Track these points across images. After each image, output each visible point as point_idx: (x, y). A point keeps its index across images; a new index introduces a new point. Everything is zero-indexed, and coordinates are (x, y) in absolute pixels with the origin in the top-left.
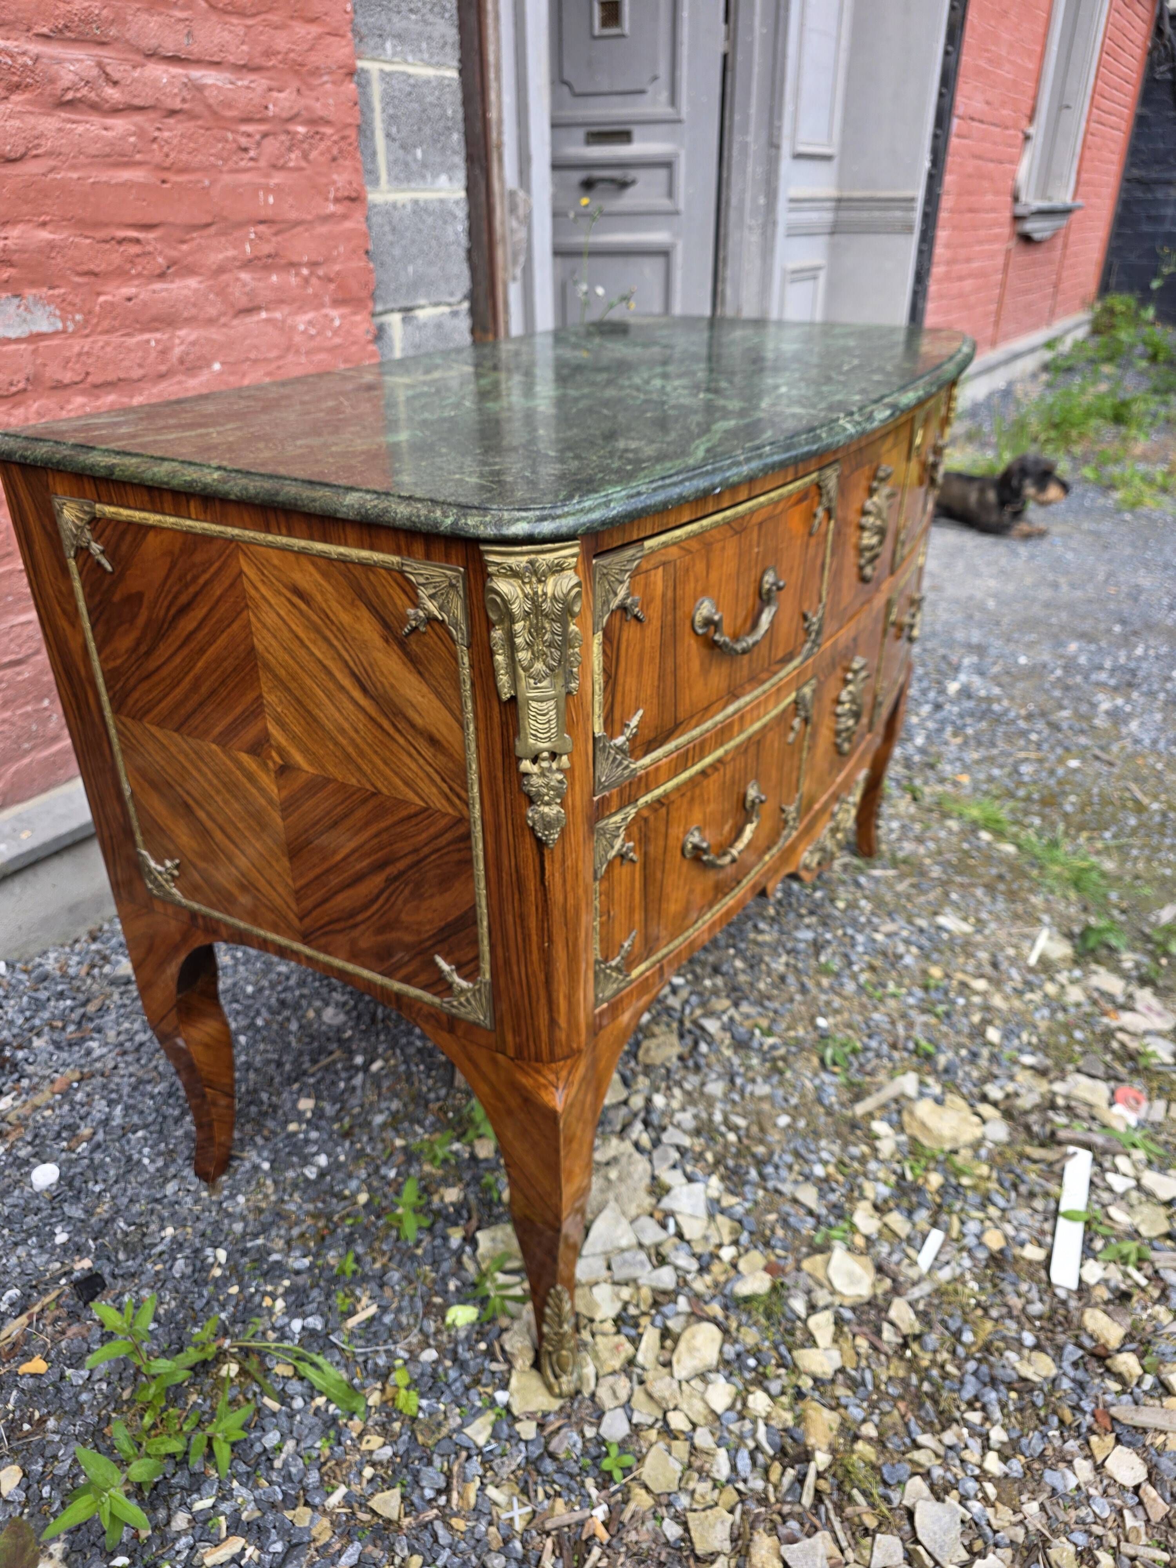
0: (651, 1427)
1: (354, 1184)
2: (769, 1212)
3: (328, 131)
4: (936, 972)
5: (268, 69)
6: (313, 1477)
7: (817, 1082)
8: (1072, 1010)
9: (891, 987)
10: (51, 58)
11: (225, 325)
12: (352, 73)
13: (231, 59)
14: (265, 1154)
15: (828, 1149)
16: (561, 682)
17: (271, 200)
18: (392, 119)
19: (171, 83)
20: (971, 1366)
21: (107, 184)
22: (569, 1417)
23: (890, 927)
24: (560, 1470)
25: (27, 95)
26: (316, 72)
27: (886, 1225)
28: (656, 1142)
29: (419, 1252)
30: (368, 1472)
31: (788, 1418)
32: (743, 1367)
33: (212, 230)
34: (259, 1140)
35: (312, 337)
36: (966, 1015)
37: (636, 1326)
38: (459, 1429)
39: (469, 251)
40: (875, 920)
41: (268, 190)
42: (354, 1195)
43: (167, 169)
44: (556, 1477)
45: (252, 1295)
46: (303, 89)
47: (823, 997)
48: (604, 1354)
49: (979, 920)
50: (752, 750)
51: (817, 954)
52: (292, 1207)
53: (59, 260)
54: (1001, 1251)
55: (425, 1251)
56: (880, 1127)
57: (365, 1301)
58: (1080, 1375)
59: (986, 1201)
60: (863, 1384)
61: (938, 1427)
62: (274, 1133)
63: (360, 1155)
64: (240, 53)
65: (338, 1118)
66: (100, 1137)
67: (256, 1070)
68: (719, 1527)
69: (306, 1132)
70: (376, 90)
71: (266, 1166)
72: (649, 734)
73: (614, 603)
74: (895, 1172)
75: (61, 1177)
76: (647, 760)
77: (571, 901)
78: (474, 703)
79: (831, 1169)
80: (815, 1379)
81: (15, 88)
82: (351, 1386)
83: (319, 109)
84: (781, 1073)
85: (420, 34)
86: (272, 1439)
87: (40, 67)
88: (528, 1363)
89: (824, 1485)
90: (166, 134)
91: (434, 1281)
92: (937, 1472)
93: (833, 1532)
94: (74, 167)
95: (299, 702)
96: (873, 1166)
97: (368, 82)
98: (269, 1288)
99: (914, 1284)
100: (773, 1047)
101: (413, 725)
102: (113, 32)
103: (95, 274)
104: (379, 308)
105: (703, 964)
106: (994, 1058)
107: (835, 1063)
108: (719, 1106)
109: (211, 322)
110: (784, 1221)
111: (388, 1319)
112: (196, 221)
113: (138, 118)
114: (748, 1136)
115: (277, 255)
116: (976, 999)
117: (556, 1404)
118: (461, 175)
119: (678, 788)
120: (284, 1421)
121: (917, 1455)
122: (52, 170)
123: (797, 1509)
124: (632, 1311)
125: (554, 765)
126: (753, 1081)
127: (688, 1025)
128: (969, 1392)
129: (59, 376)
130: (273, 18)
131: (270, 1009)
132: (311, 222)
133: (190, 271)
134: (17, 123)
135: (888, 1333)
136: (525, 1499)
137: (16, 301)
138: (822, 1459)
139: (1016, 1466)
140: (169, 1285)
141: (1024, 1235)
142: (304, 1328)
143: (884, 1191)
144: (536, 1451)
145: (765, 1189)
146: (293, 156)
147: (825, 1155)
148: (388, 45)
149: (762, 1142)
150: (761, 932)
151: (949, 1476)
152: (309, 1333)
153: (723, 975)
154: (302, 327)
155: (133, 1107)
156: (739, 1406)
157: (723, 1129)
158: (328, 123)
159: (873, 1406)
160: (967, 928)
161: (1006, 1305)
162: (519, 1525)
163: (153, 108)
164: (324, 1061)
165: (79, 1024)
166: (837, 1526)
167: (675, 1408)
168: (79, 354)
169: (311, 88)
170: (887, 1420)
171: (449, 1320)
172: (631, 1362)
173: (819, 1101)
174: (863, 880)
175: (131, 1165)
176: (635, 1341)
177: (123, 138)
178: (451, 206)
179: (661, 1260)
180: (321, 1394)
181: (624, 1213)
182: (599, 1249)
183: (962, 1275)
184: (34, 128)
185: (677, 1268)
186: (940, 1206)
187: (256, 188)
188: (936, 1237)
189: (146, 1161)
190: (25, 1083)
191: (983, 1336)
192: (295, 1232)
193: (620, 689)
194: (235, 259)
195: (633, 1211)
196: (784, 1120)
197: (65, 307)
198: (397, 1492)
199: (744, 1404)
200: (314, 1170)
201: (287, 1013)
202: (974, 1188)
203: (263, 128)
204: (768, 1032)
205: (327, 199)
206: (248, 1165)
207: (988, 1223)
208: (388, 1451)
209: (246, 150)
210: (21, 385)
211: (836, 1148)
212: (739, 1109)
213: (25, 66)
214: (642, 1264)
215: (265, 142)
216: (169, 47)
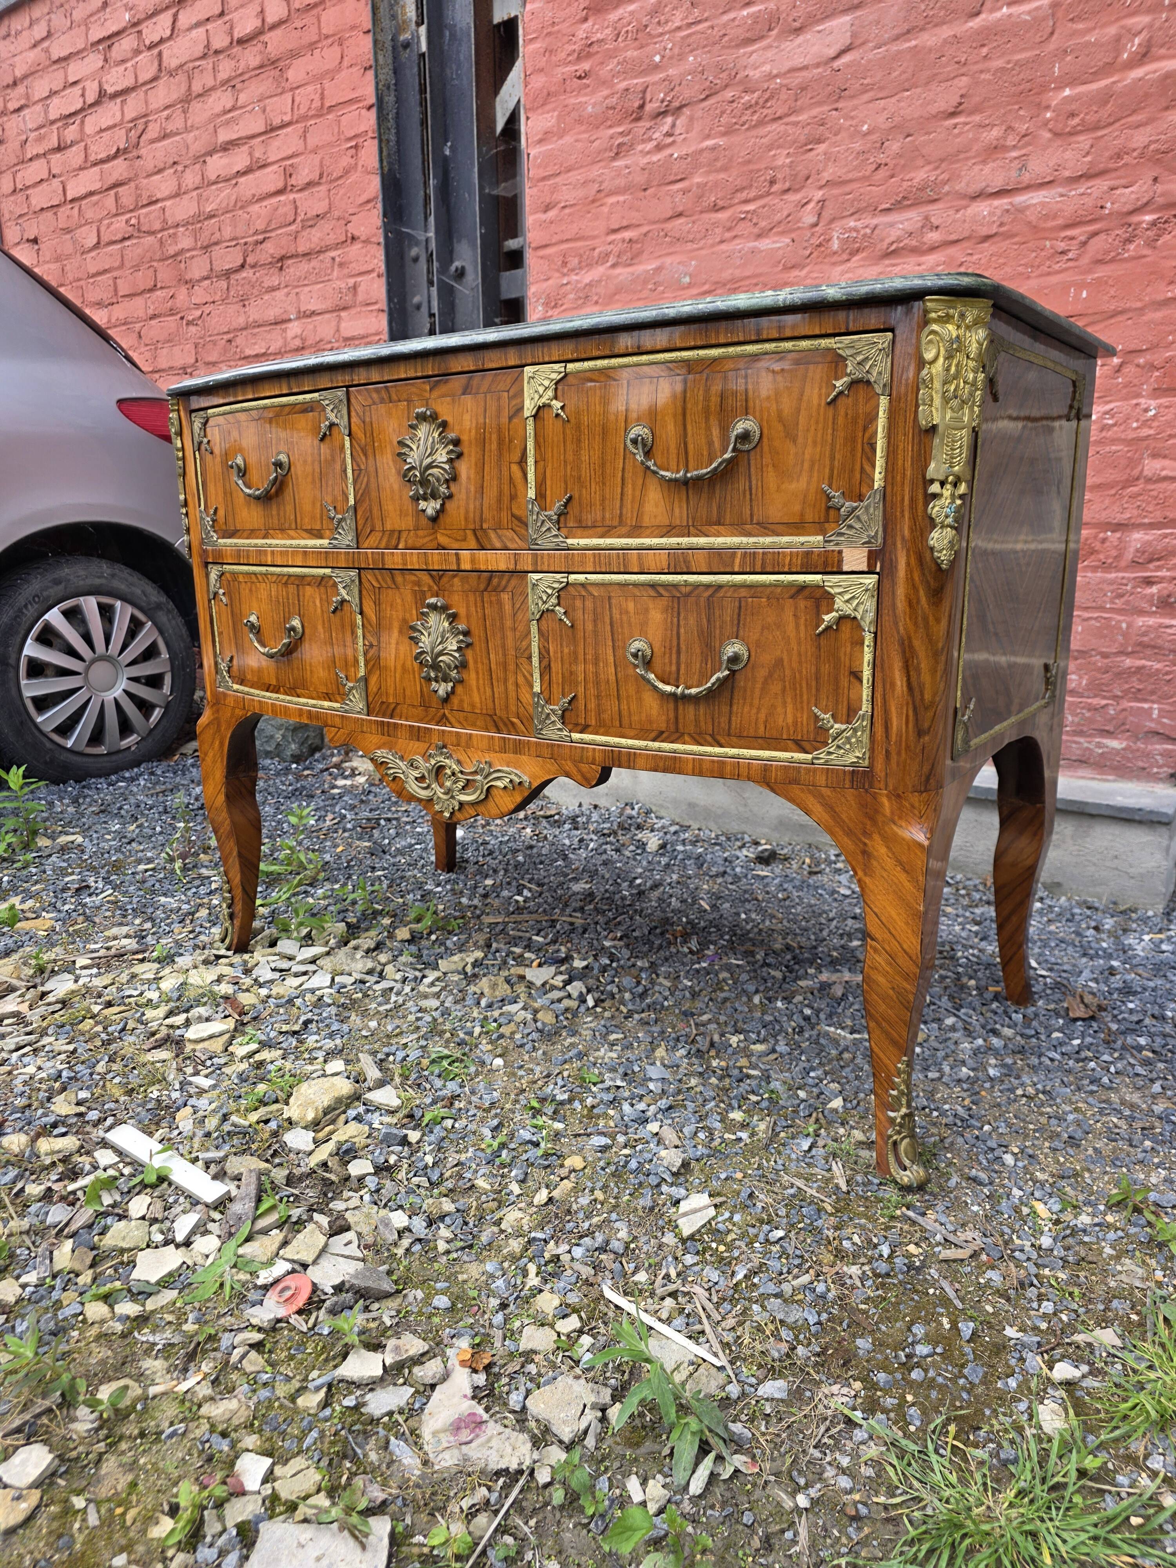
4: (573, 1162)
5: (1115, 170)
10: (887, 224)
13: (1067, 174)
17: (1084, 294)
19: (991, 214)
25: (863, 255)
27: (240, 1063)
41: (1081, 286)
46: (1164, 175)
50: (292, 589)
56: (337, 1065)
64: (1079, 165)
72: (222, 525)
76: (222, 541)
81: (856, 251)
87: (876, 233)
90: (975, 257)
99: (180, 1068)
102: (945, 189)
113: (952, 251)
119: (242, 574)
130: (1137, 118)
146: (1131, 246)
163: (967, 239)
183: (168, 1091)
188: (206, 1084)
193: (208, 489)
203: (1093, 228)
209: (1063, 253)
211: (328, 1047)
215: (1093, 241)
216: (998, 183)
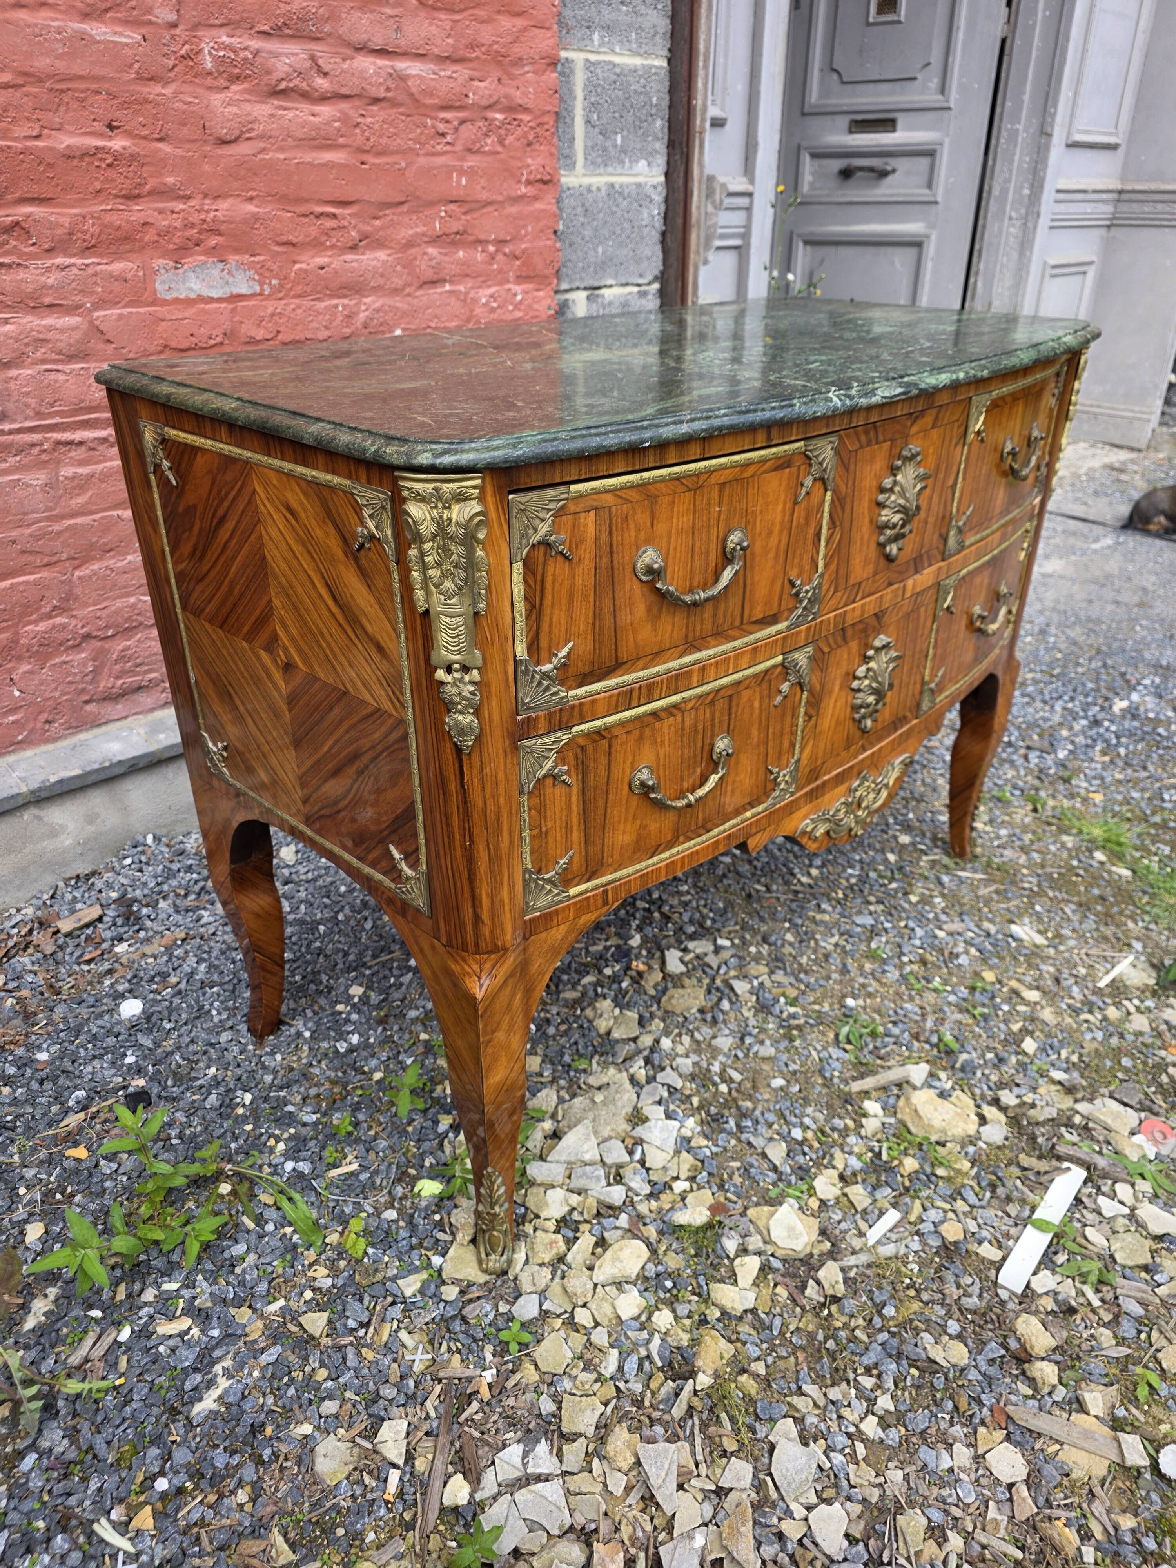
0: (558, 1316)
1: (374, 1063)
2: (733, 1159)
3: (526, 117)
4: (989, 976)
5: (471, 60)
6: (263, 1287)
7: (824, 1054)
8: (1130, 1038)
9: (937, 982)
10: (270, 52)
11: (409, 295)
12: (553, 63)
13: (436, 51)
14: (310, 1025)
15: (813, 1116)
16: (468, 601)
17: (464, 181)
18: (592, 107)
19: (377, 74)
20: (883, 1336)
21: (311, 164)
22: (490, 1292)
23: (957, 926)
24: (465, 1333)
25: (246, 85)
26: (518, 62)
27: (845, 1195)
28: (651, 1080)
29: (410, 1129)
30: (308, 1295)
31: (685, 1339)
32: (660, 1286)
33: (405, 208)
34: (309, 1013)
35: (493, 310)
36: (1006, 1022)
37: (577, 1230)
38: (394, 1279)
39: (663, 234)
40: (943, 917)
41: (461, 172)
42: (372, 1072)
43: (367, 152)
44: (461, 1336)
45: (262, 1135)
46: (505, 77)
47: (861, 980)
48: (539, 1247)
49: (1058, 935)
50: (721, 704)
51: (870, 939)
52: (317, 1071)
53: (262, 230)
54: (956, 1243)
55: (415, 1129)
56: (872, 1106)
57: (350, 1157)
58: (992, 1371)
59: (957, 1194)
60: (770, 1328)
61: (829, 1382)
62: (323, 1009)
63: (387, 1041)
64: (444, 45)
65: (378, 1007)
66: (183, 986)
67: (326, 956)
68: (589, 1412)
69: (349, 1013)
70: (579, 79)
71: (307, 1034)
72: (582, 667)
73: (535, 539)
74: (871, 1150)
75: (144, 1012)
76: (581, 691)
77: (491, 807)
78: (404, 615)
79: (810, 1135)
80: (724, 1313)
81: (236, 79)
82: (316, 1223)
83: (518, 97)
84: (792, 1040)
85: (630, 25)
86: (239, 1249)
87: (259, 60)
88: (468, 1238)
89: (696, 1403)
90: (369, 120)
91: (414, 1156)
92: (811, 1420)
93: (693, 1445)
94: (281, 149)
95: (295, 607)
96: (852, 1139)
97: (572, 72)
98: (277, 1132)
99: (854, 1253)
100: (793, 1016)
101: (366, 632)
102: (327, 28)
103: (294, 245)
104: (564, 286)
105: (754, 932)
106: (1022, 1067)
107: (849, 1042)
108: (721, 1058)
109: (396, 291)
110: (746, 1171)
111: (364, 1177)
112: (390, 200)
113: (344, 105)
114: (738, 1091)
115: (465, 232)
116: (1021, 1008)
117: (482, 1278)
118: (661, 161)
119: (622, 724)
120: (253, 1238)
121: (796, 1400)
122: (263, 151)
123: (667, 1417)
124: (576, 1216)
125: (467, 678)
126: (762, 1043)
127: (718, 982)
128: (869, 1359)
129: (253, 334)
130: (481, 13)
131: (352, 907)
132: (501, 203)
133: (380, 244)
134: (235, 110)
135: (811, 1290)
136: (430, 1348)
137: (221, 265)
138: (704, 1380)
139: (894, 1435)
140: (200, 1113)
141: (984, 1233)
142: (294, 1169)
143: (855, 1163)
144: (451, 1312)
145: (739, 1140)
146: (489, 141)
147: (807, 1121)
148: (596, 37)
149: (750, 1098)
150: (824, 911)
151: (822, 1426)
152: (298, 1175)
153: (770, 944)
154: (484, 300)
155: (216, 967)
156: (643, 1318)
157: (716, 1079)
158: (526, 110)
159: (772, 1349)
160: (1040, 940)
161: (941, 1292)
162: (417, 1368)
163: (358, 96)
164: (384, 958)
165: (199, 894)
166: (698, 1441)
167: (584, 1305)
168: (272, 315)
169: (512, 77)
170: (781, 1364)
171: (416, 1190)
172: (561, 1259)
173: (821, 1072)
174: (945, 879)
175: (201, 1013)
176: (570, 1242)
177: (328, 123)
178: (649, 190)
179: (619, 1179)
180: (290, 1224)
181: (595, 1133)
182: (563, 1158)
183: (906, 1256)
184: (249, 114)
185: (629, 1189)
186: (907, 1190)
187: (450, 170)
188: (892, 1216)
189: (214, 1012)
190: (142, 934)
191: (905, 1313)
192: (313, 1092)
193: (546, 620)
194: (424, 235)
195: (606, 1133)
196: (778, 1082)
197: (263, 273)
198: (325, 1315)
199: (649, 1318)
200: (345, 1045)
201: (366, 913)
202: (949, 1179)
203: (462, 115)
204: (793, 1002)
205: (519, 182)
206: (293, 1031)
207: (951, 1215)
208: (329, 1282)
209: (443, 135)
210: (219, 339)
211: (821, 1117)
212: (739, 1065)
213: (245, 59)
214: (598, 1178)
215: (463, 127)
216: (378, 41)
